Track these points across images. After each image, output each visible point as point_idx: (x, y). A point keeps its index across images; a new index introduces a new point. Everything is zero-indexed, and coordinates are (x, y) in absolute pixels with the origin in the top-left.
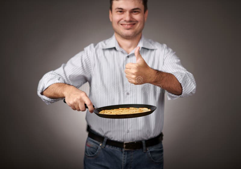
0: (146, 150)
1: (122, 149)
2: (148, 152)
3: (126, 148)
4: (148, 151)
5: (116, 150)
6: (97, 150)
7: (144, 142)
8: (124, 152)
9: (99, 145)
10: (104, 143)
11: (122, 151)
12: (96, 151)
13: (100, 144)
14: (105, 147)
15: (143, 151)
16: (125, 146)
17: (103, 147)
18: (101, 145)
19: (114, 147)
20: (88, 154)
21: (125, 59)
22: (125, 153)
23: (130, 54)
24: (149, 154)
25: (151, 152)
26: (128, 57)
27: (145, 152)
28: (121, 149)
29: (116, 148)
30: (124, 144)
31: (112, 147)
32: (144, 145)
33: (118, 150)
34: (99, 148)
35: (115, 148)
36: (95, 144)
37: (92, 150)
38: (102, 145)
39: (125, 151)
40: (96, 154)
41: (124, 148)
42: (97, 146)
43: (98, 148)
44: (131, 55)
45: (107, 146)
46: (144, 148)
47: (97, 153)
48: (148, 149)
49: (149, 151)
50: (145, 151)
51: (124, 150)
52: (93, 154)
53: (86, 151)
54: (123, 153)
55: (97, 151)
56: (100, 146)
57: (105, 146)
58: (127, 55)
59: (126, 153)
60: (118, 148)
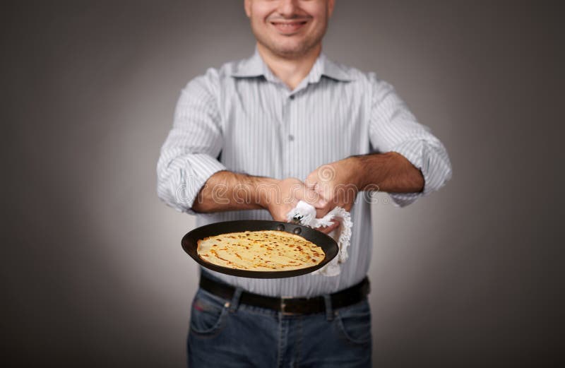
0: (334, 316)
1: (277, 314)
2: (338, 320)
3: (287, 310)
4: (336, 319)
5: (265, 315)
6: (218, 317)
7: (327, 298)
8: (283, 319)
9: (223, 305)
10: (235, 300)
11: (277, 319)
12: (216, 321)
13: (225, 303)
14: (236, 311)
15: (326, 317)
16: (283, 306)
17: (232, 311)
18: (227, 305)
19: (257, 309)
20: (197, 328)
21: (285, 103)
22: (283, 322)
23: (296, 91)
24: (340, 323)
25: (344, 320)
26: (292, 97)
27: (330, 321)
28: (274, 312)
29: (264, 312)
30: (283, 301)
31: (254, 310)
32: (328, 304)
33: (268, 316)
34: (224, 312)
35: (262, 310)
36: (214, 305)
37: (207, 317)
38: (230, 306)
39: (285, 318)
40: (216, 327)
41: (283, 310)
42: (218, 309)
43: (220, 313)
44: (299, 92)
45: (242, 308)
46: (329, 311)
47: (219, 325)
48: (336, 313)
49: (339, 318)
50: (330, 319)
51: (281, 315)
52: (210, 326)
53: (193, 322)
54: (281, 322)
55: (220, 321)
56: (226, 308)
57: (238, 308)
58: (288, 94)
59: (287, 322)
60: (268, 311)
